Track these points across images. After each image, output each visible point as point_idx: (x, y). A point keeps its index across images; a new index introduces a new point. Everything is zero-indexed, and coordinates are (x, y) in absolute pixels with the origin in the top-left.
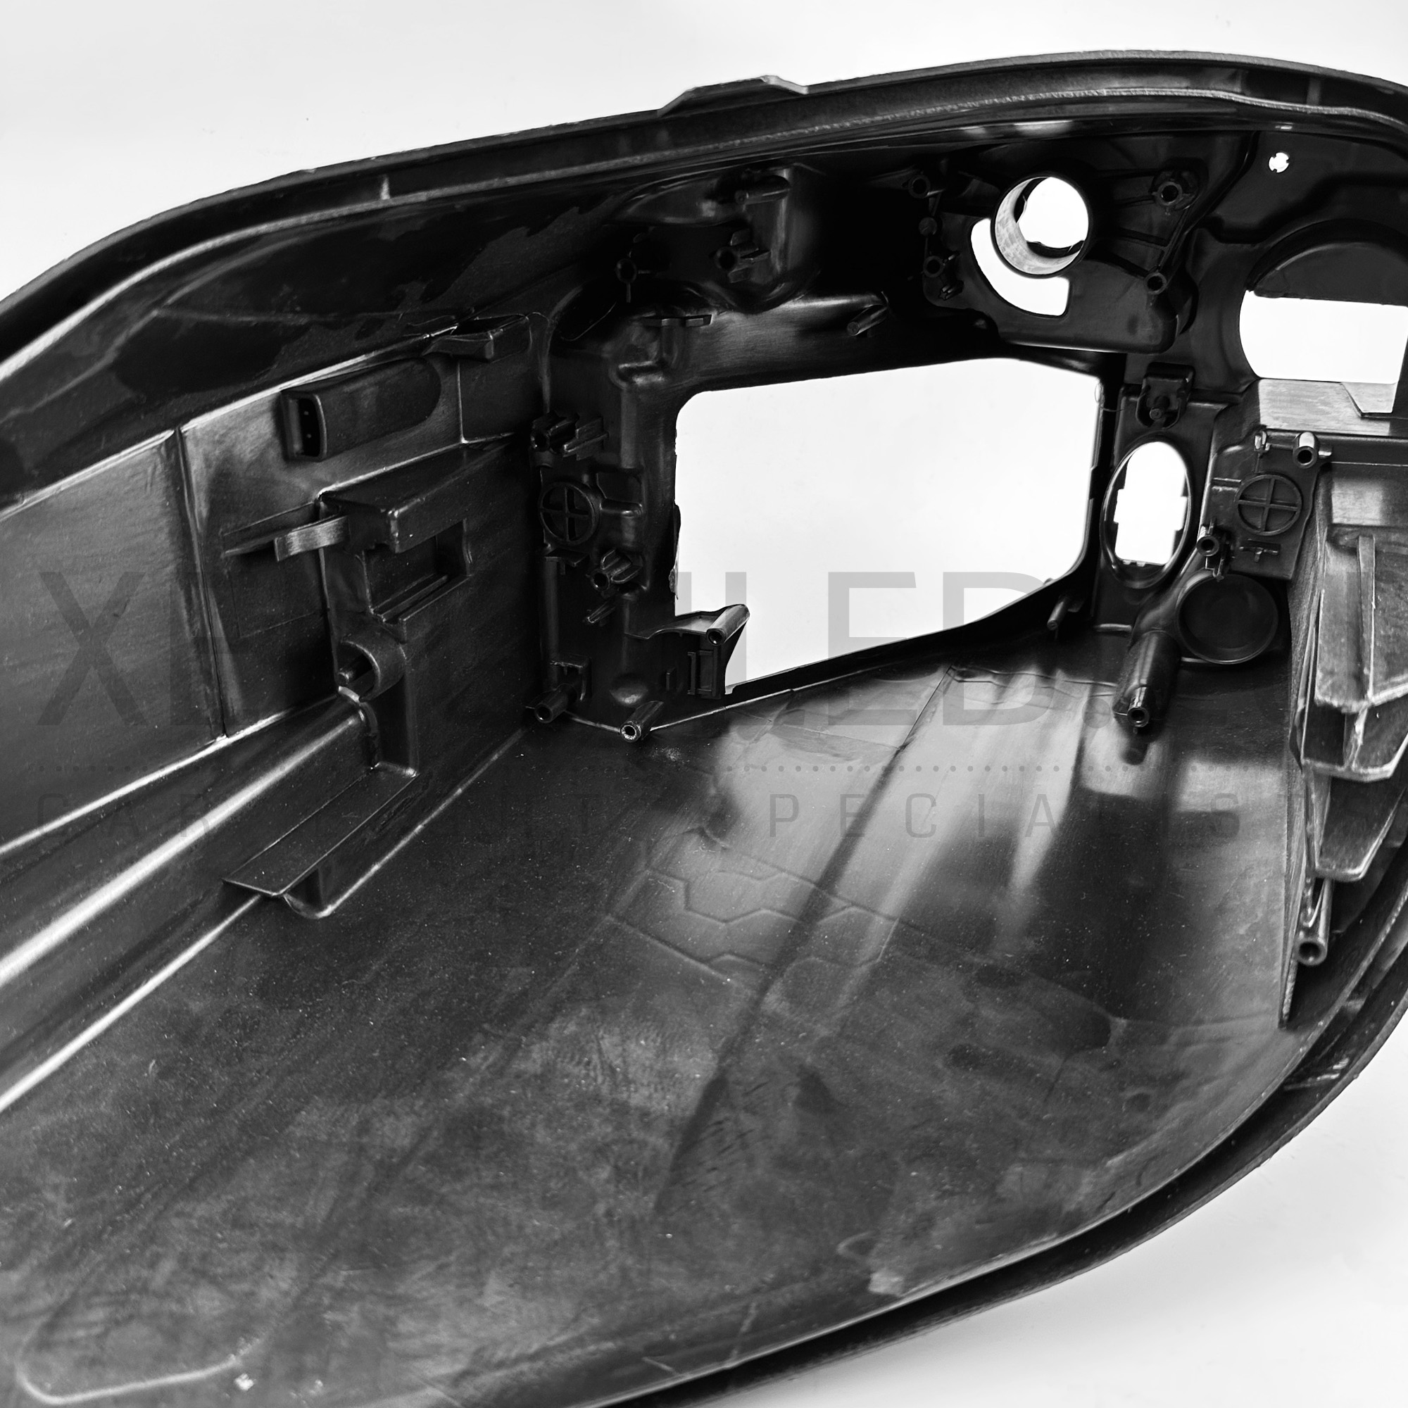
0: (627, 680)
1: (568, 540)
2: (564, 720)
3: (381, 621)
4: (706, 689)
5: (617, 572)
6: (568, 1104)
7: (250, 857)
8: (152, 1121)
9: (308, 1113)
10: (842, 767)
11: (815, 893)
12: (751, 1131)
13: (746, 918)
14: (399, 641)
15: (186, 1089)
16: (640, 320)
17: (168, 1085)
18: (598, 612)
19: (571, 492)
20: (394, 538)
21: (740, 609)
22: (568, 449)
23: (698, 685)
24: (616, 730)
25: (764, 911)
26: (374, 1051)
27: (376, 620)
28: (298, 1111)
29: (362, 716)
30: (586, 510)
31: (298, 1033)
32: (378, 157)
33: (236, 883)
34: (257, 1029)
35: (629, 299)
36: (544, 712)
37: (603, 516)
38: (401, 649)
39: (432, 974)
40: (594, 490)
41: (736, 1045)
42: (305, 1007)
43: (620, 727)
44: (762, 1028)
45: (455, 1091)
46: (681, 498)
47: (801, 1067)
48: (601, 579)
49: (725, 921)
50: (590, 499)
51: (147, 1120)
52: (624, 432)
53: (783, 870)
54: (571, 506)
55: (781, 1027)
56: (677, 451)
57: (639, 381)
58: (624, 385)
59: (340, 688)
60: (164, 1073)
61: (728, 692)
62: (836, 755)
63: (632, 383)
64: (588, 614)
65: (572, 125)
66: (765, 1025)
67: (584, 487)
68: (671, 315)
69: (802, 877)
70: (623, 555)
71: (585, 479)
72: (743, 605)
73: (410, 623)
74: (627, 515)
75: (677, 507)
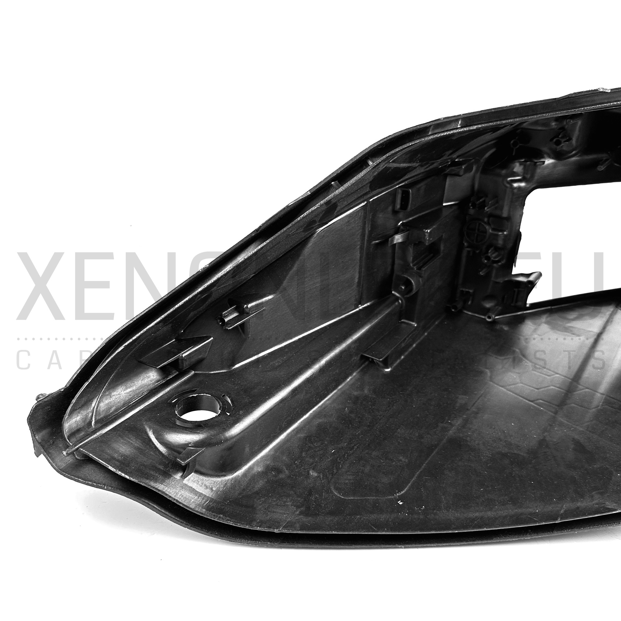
0: (490, 297)
1: (475, 242)
2: (460, 312)
3: (414, 269)
4: (520, 304)
5: (494, 255)
6: (490, 440)
7: (368, 347)
8: (350, 426)
9: (401, 430)
10: (576, 339)
11: (571, 383)
12: (557, 456)
13: (546, 389)
14: (421, 276)
15: (358, 418)
16: (518, 162)
17: (353, 415)
18: (484, 270)
19: (480, 224)
20: (426, 240)
21: (539, 273)
22: (487, 209)
23: (516, 302)
24: (483, 317)
25: (552, 387)
26: (417, 415)
27: (413, 269)
28: (397, 429)
29: (400, 301)
30: (485, 232)
31: (390, 406)
32: (463, 114)
33: (365, 355)
34: (375, 403)
35: (514, 154)
36: (455, 308)
37: (491, 234)
38: (421, 280)
39: (431, 393)
40: (488, 224)
41: (548, 429)
42: (389, 398)
43: (484, 315)
44: (557, 425)
45: (449, 430)
46: (523, 229)
47: (573, 439)
48: (488, 258)
49: (538, 389)
50: (487, 227)
51: (349, 425)
52: (506, 203)
53: (557, 374)
54: (478, 230)
55: (564, 426)
56: (524, 211)
57: (515, 185)
58: (508, 185)
59: (393, 292)
60: (351, 412)
61: (528, 306)
62: (574, 334)
63: (512, 186)
64: (480, 271)
65: (527, 103)
66: (558, 424)
67: (485, 223)
68: (531, 161)
69: (565, 376)
70: (497, 249)
71: (486, 220)
72: (540, 272)
73: (425, 270)
74: (501, 234)
75: (521, 232)
